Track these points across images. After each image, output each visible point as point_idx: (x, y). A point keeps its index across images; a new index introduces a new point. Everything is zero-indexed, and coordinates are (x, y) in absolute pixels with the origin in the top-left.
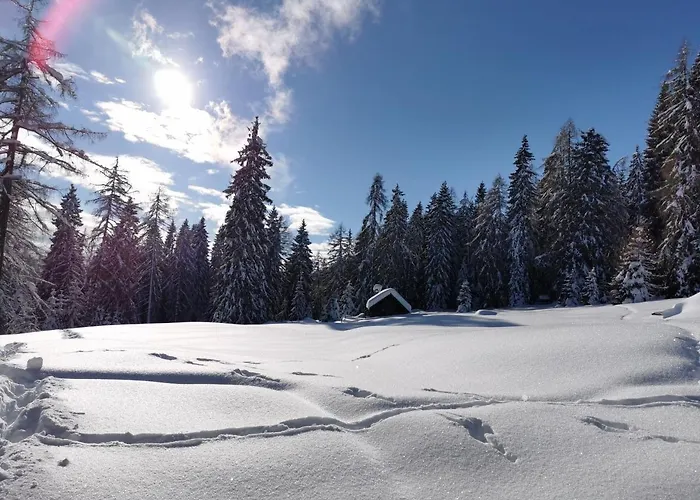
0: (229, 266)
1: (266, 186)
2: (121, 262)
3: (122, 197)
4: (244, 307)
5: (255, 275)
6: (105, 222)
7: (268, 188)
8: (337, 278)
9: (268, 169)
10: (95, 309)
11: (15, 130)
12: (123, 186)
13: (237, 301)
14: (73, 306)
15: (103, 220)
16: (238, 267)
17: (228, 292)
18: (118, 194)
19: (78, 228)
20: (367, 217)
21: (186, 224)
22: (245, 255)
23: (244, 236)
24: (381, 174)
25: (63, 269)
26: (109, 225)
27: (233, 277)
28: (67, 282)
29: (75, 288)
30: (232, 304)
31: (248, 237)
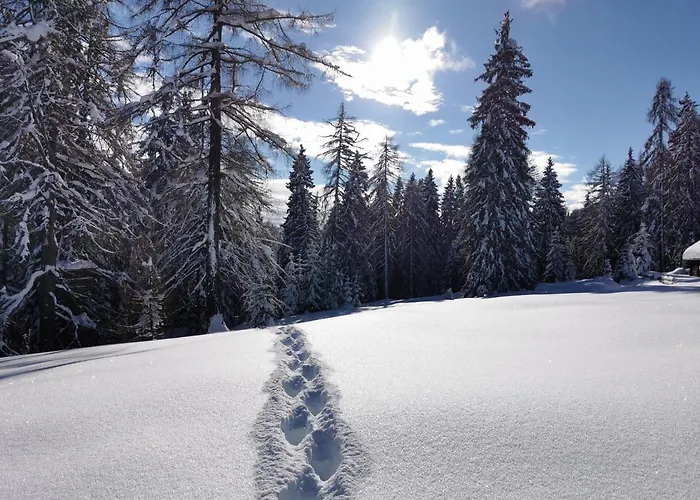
0: (482, 214)
1: (523, 104)
2: (356, 221)
3: (350, 148)
4: (505, 265)
5: (517, 223)
6: (335, 179)
7: (527, 107)
8: (602, 225)
9: (526, 82)
10: (334, 274)
11: (217, 29)
12: (350, 135)
13: (497, 258)
14: (312, 271)
15: (334, 176)
16: (495, 214)
17: (483, 248)
18: (346, 144)
19: (310, 190)
20: (650, 139)
21: (413, 178)
22: (503, 197)
23: (500, 172)
24: (668, 78)
25: (300, 233)
26: (340, 181)
27: (489, 228)
28: (305, 247)
29: (313, 251)
30: (490, 262)
31: (506, 175)
